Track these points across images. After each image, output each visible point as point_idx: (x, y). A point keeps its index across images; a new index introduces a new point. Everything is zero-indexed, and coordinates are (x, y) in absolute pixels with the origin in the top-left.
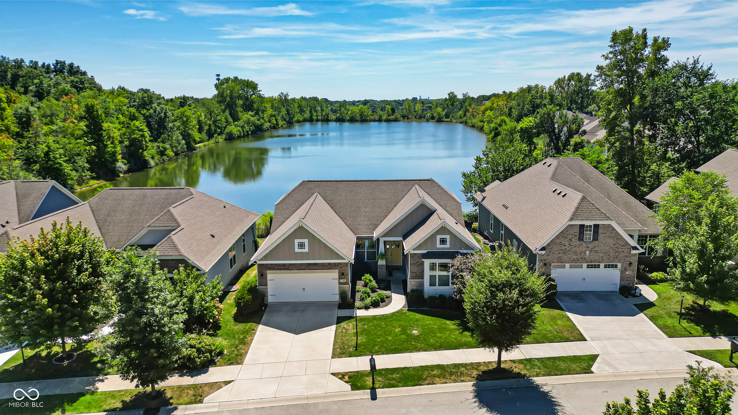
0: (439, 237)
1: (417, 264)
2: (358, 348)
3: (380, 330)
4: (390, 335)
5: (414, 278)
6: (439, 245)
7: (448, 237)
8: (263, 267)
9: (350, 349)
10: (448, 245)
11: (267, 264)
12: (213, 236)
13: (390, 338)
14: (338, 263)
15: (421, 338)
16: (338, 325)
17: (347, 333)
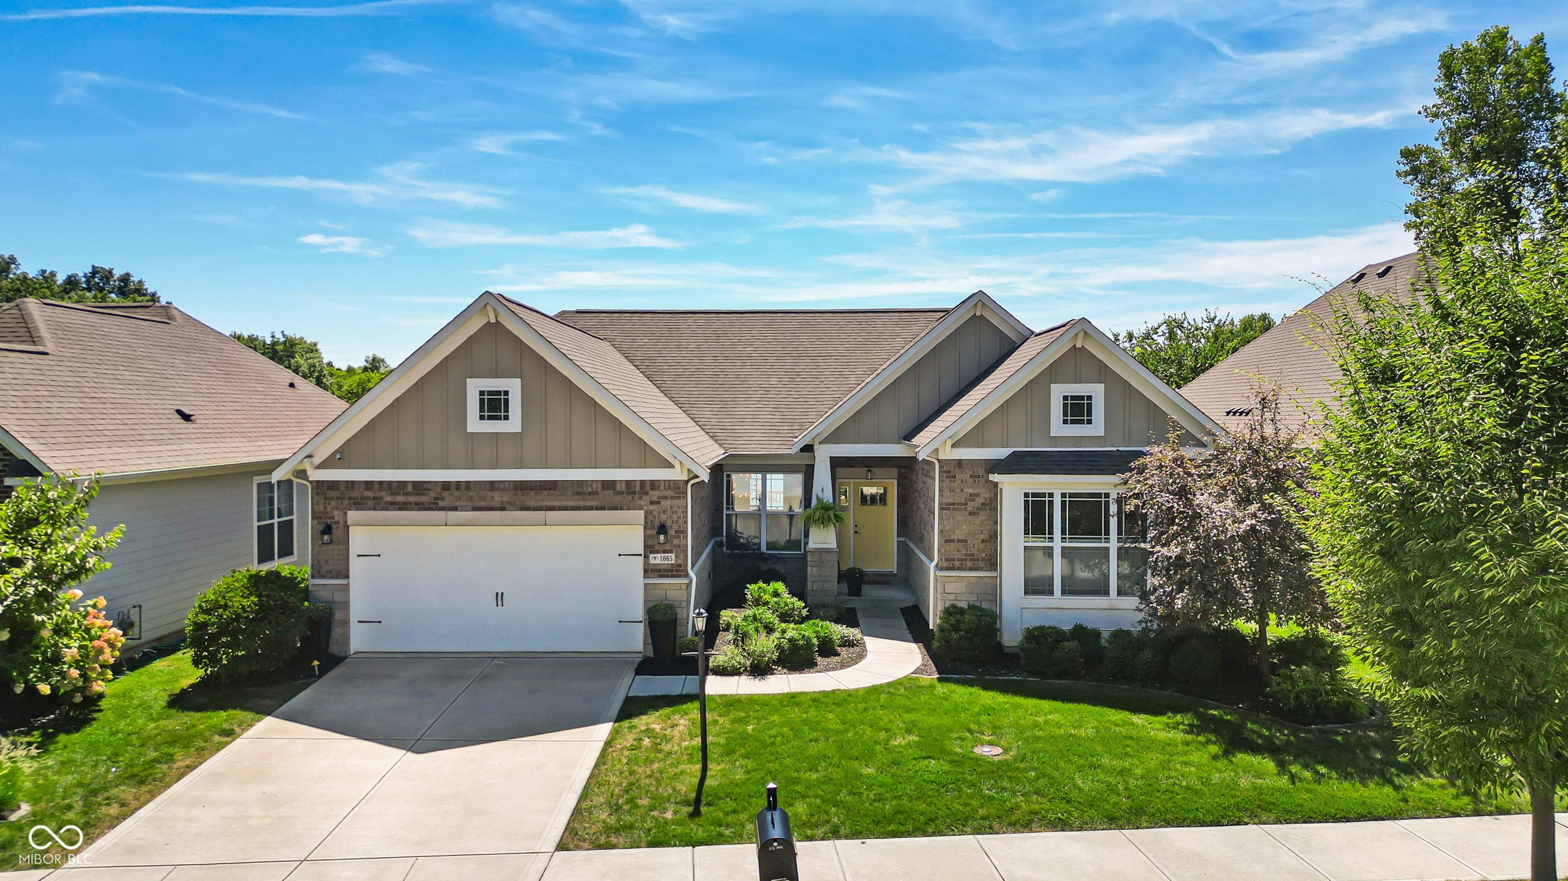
0: (1059, 392)
1: (971, 506)
2: (703, 809)
3: (816, 740)
4: (867, 755)
5: (957, 564)
6: (1058, 428)
7: (1096, 391)
8: (333, 494)
9: (665, 810)
10: (1097, 427)
11: (351, 484)
12: (187, 418)
13: (870, 771)
14: (643, 483)
15: (1026, 770)
16: (626, 724)
17: (660, 751)
